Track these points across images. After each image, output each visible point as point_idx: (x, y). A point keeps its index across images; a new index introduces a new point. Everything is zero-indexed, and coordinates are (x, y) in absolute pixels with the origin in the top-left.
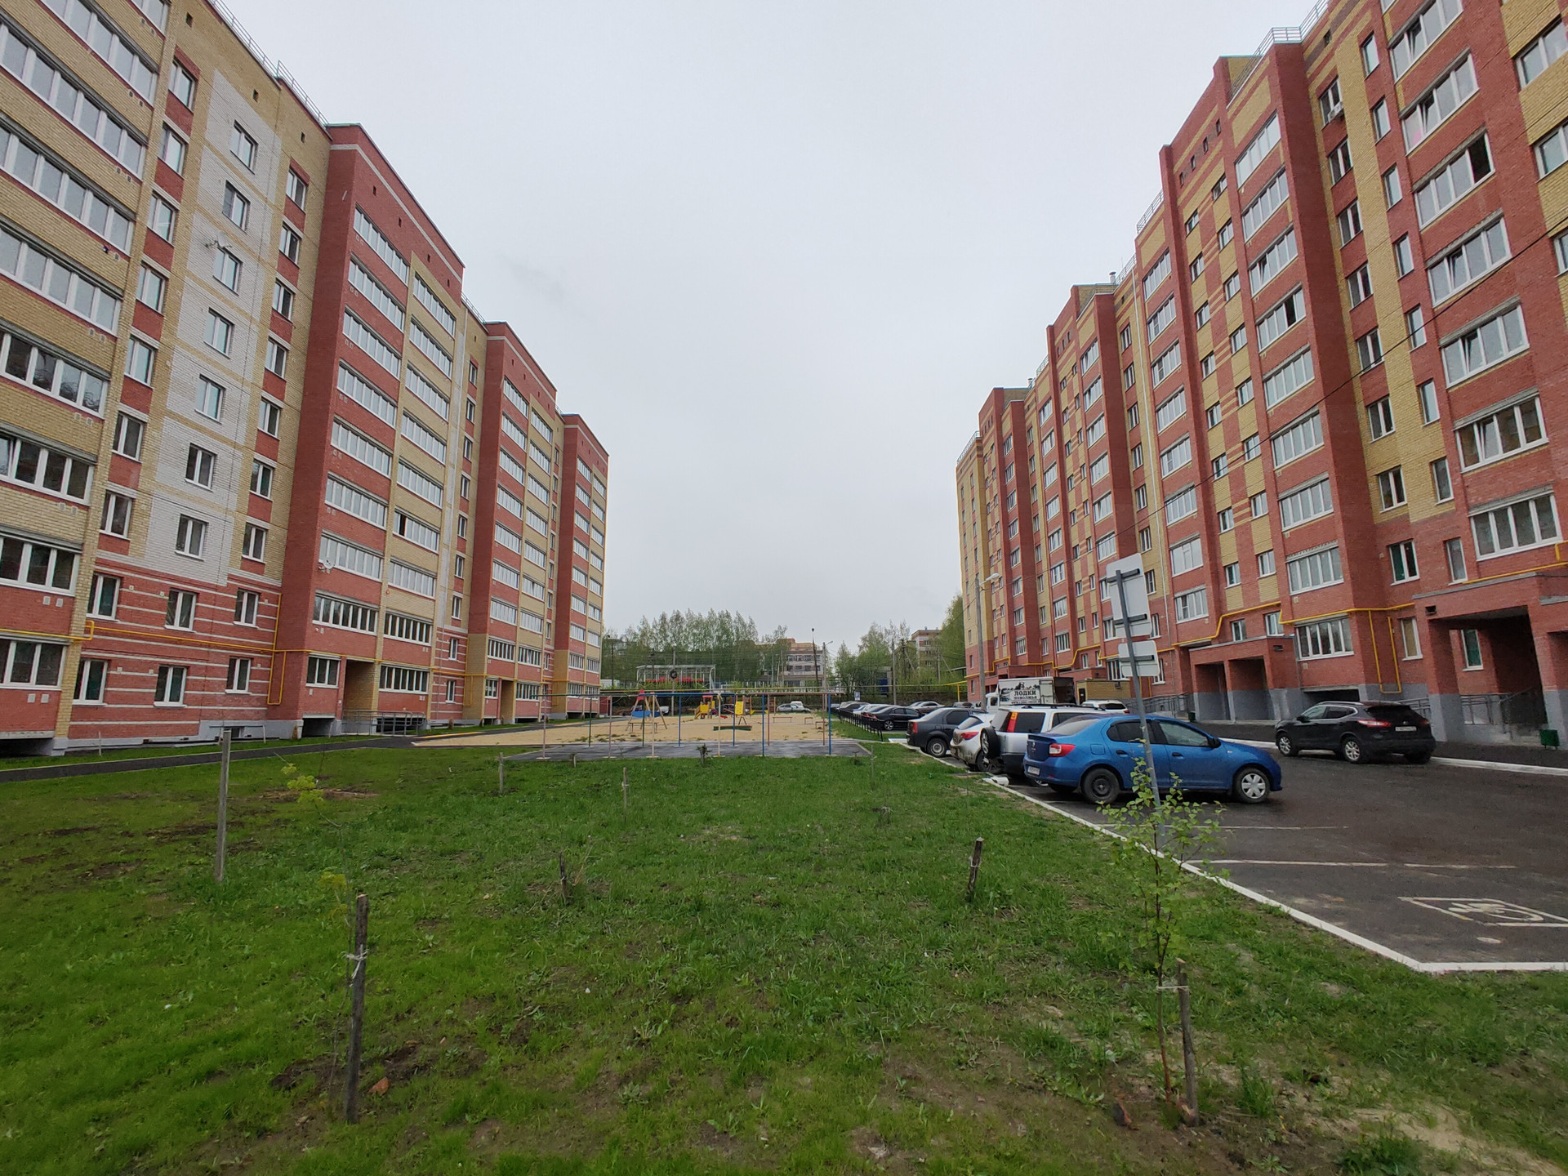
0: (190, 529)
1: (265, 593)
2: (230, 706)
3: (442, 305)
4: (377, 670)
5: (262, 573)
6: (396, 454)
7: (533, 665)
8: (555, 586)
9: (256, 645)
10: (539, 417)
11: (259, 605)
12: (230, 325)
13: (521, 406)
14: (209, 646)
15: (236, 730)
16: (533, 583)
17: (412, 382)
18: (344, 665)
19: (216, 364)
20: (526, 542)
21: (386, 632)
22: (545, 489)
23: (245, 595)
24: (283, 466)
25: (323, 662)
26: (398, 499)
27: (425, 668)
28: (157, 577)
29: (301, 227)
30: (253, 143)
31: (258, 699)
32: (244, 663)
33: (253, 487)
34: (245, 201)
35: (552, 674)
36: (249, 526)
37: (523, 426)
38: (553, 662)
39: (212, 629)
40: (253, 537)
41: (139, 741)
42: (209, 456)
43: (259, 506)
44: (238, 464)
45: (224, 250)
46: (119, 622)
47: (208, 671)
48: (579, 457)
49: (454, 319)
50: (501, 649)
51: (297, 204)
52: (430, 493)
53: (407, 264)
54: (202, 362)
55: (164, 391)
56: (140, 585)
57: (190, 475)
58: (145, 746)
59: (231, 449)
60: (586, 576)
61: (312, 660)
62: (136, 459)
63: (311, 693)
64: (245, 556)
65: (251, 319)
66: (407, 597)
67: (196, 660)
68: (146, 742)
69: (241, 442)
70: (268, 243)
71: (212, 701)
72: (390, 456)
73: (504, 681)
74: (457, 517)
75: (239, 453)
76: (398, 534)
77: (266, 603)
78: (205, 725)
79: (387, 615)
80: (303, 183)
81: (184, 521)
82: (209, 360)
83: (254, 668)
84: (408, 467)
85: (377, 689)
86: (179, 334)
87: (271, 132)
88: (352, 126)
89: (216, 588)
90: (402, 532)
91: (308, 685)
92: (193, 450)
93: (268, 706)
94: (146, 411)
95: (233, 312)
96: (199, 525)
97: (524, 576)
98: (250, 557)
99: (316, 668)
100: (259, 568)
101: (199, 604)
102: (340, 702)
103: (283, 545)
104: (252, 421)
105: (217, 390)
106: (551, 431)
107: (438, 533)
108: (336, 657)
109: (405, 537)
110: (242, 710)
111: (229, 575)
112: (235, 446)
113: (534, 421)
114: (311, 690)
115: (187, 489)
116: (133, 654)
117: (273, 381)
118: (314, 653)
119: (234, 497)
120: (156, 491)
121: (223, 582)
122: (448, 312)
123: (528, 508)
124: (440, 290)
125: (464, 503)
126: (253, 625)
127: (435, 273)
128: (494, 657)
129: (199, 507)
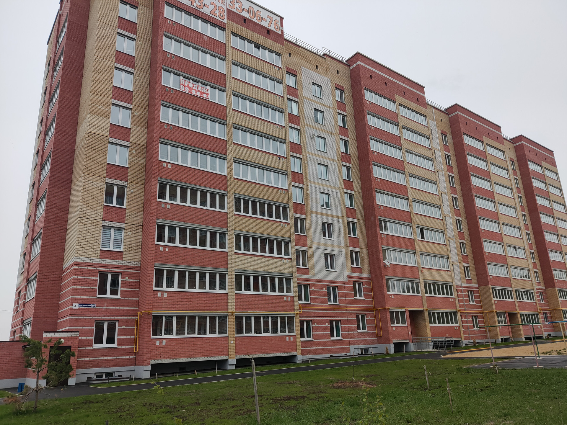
0: (329, 259)
1: (365, 282)
2: (361, 338)
3: (417, 113)
4: (426, 314)
5: (361, 272)
6: (410, 198)
7: (530, 301)
8: (534, 246)
9: (366, 307)
10: (493, 147)
11: (363, 288)
12: (326, 166)
13: (478, 145)
14: (347, 310)
15: (366, 349)
16: (515, 248)
17: (411, 159)
18: (408, 313)
19: (326, 185)
20: (503, 224)
21: (426, 293)
22: (508, 188)
23: (356, 284)
24: (359, 220)
25: (397, 313)
26: (417, 220)
27: (454, 311)
28: (321, 282)
29: (345, 111)
30: (320, 86)
31: (373, 334)
32: (363, 317)
33: (350, 233)
34: (322, 112)
35: (548, 305)
36: (351, 252)
37: (482, 156)
38: (546, 297)
39: (346, 302)
40: (353, 257)
41: (328, 356)
42: (330, 225)
43: (353, 242)
44: (341, 225)
45: (319, 136)
46: (312, 304)
47: (348, 322)
48: (529, 160)
49: (425, 116)
50: (502, 293)
51: (341, 102)
52: (434, 213)
53: (394, 102)
54: (319, 187)
55: (309, 204)
56: (316, 287)
57: (324, 235)
58: (331, 358)
59: (337, 219)
60: (558, 235)
61: (391, 312)
62: (305, 235)
63: (394, 330)
64: (352, 266)
65: (334, 160)
66: (434, 272)
67: (343, 317)
68: (331, 356)
69: (340, 215)
70: (333, 125)
71: (353, 336)
72: (407, 199)
73: (509, 313)
74: (455, 220)
75: (341, 220)
76: (420, 239)
77: (366, 286)
78: (352, 347)
79: (425, 284)
80: (342, 91)
81: (326, 255)
82: (321, 185)
83: (367, 319)
84: (418, 202)
85: (428, 325)
86: (310, 179)
87: (325, 78)
88: (355, 54)
89: (344, 283)
90: (423, 237)
91: (392, 325)
92: (324, 224)
93: (377, 337)
94: (304, 214)
95: (327, 161)
96: (332, 256)
97: (507, 246)
98: (355, 266)
99: (395, 316)
100: (359, 270)
101: (339, 291)
102: (410, 333)
103: (367, 257)
104: (343, 204)
105: (327, 196)
106: (503, 152)
107: (444, 233)
108: (403, 309)
109: (425, 240)
110: (366, 340)
111: (348, 276)
112: (338, 217)
113: (490, 150)
114: (394, 328)
115: (325, 242)
116: (319, 317)
117: (348, 184)
118: (391, 309)
119: (343, 240)
120: (314, 246)
121: (346, 280)
122: (421, 114)
123: (499, 203)
124: (413, 105)
125: (457, 212)
126: (363, 298)
127: (410, 99)
128: (498, 299)
129: (330, 248)
